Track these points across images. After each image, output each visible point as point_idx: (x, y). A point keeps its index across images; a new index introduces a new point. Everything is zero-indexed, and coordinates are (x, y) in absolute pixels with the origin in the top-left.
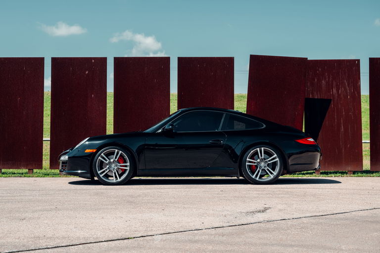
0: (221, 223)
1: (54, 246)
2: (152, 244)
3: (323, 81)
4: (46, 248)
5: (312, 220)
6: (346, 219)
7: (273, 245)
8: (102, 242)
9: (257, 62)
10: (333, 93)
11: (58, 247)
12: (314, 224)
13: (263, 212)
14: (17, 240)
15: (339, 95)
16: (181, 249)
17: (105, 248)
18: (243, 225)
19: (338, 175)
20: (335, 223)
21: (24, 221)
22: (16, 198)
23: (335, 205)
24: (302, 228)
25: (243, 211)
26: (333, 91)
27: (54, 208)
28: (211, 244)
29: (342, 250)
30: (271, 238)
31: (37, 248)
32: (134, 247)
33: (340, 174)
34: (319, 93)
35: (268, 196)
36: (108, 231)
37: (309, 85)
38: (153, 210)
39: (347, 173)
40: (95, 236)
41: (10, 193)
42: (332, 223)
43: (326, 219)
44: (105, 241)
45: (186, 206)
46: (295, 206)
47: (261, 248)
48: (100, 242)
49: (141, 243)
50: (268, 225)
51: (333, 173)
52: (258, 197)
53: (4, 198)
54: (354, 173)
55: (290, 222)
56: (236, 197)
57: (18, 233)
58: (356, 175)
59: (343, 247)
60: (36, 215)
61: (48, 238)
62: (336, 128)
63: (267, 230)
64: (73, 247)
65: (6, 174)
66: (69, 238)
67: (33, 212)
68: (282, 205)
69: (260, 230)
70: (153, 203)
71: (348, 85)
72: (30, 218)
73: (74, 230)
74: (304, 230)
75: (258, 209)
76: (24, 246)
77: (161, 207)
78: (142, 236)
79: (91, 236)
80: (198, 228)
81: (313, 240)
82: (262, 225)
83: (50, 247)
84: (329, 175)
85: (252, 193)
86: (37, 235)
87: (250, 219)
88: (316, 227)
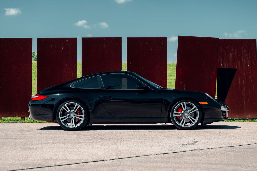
0: (166, 151)
1: (60, 165)
2: (124, 163)
3: (230, 54)
4: (55, 166)
5: (227, 149)
6: (250, 148)
7: (203, 164)
8: (90, 162)
9: (183, 41)
10: (237, 63)
11: (62, 165)
12: (229, 152)
13: (193, 144)
14: (34, 161)
15: (241, 64)
16: (143, 166)
17: (94, 166)
18: (181, 152)
19: (241, 120)
20: (243, 151)
21: (33, 150)
22: (20, 136)
23: (241, 140)
24: (221, 154)
25: (179, 144)
26: (237, 61)
27: (50, 142)
28: (163, 163)
29: (249, 166)
30: (201, 160)
31: (49, 166)
32: (113, 165)
33: (243, 120)
34: (227, 62)
35: (194, 134)
36: (92, 156)
37: (220, 57)
38: (118, 143)
39: (247, 120)
40: (84, 159)
41: (15, 133)
42: (241, 151)
43: (236, 148)
44: (92, 162)
45: (139, 141)
46: (214, 140)
47: (196, 166)
48: (89, 162)
49: (116, 163)
50: (198, 152)
51: (238, 119)
52: (187, 135)
53: (12, 136)
54: (252, 119)
55: (212, 151)
56: (172, 135)
57: (33, 157)
58: (254, 121)
59: (250, 165)
60: (40, 146)
61: (54, 160)
62: (239, 88)
63: (198, 155)
64: (72, 165)
65: (6, 120)
66: (68, 160)
67: (37, 144)
68: (205, 140)
69: (193, 155)
70: (116, 139)
71: (248, 57)
72: (36, 148)
73: (69, 155)
74: (222, 155)
75: (190, 142)
76: (40, 164)
77: (123, 141)
78: (116, 159)
79: (82, 159)
80: (152, 154)
81: (229, 161)
82: (194, 152)
83: (57, 165)
84: (235, 121)
85: (183, 133)
86: (46, 158)
87: (185, 149)
88: (230, 153)
